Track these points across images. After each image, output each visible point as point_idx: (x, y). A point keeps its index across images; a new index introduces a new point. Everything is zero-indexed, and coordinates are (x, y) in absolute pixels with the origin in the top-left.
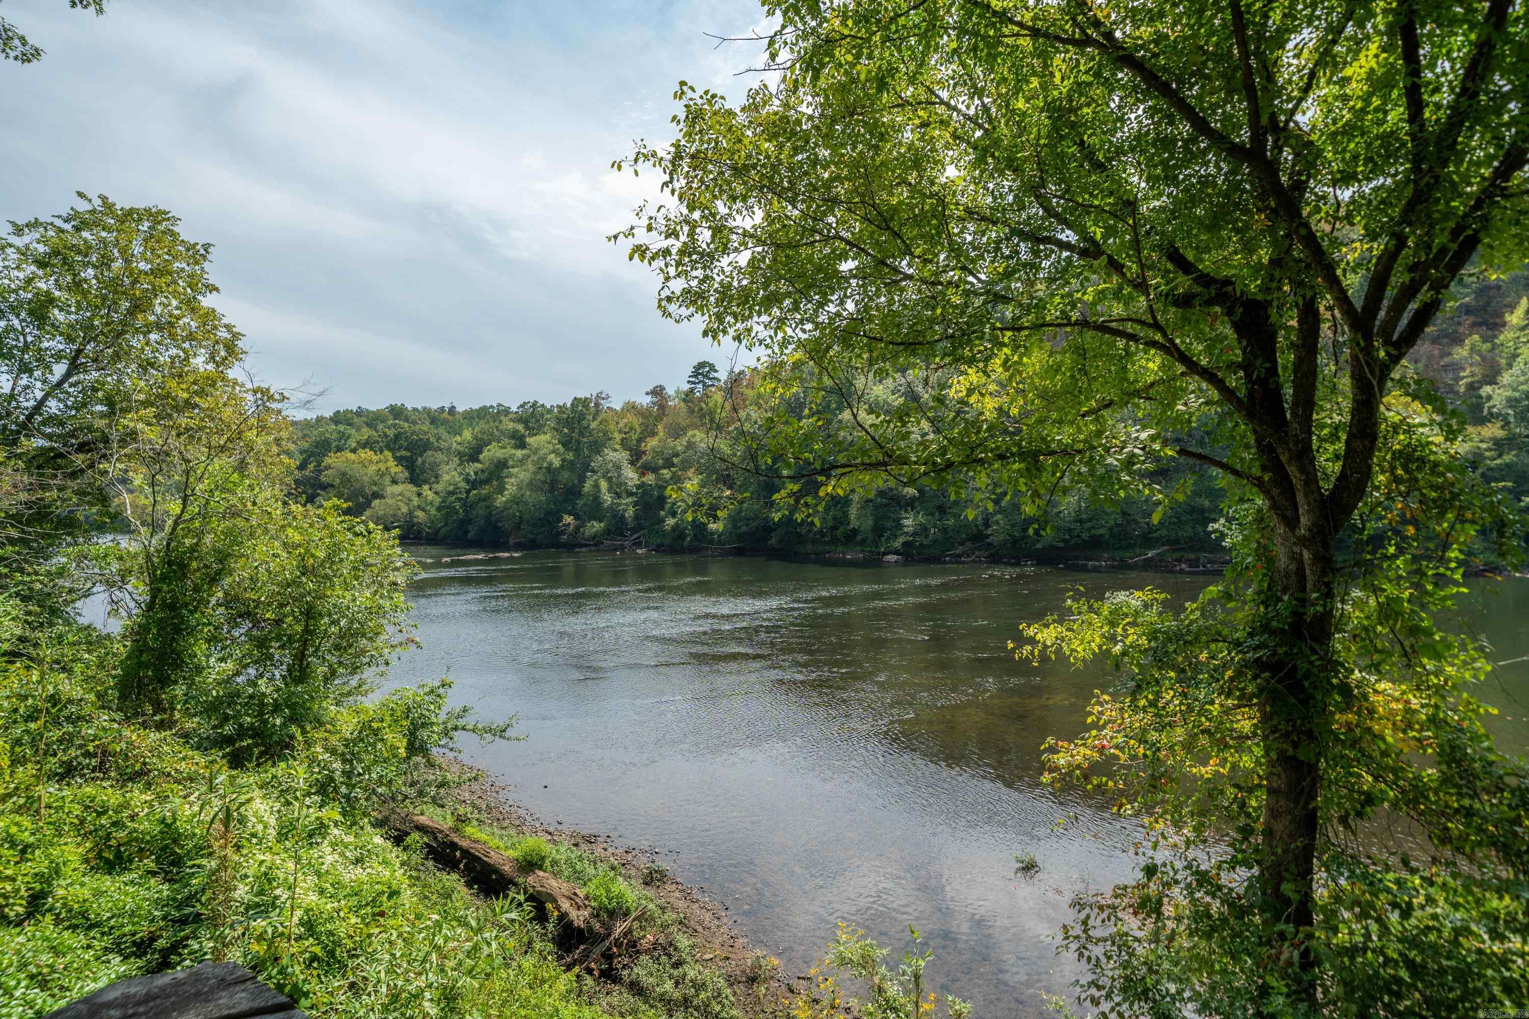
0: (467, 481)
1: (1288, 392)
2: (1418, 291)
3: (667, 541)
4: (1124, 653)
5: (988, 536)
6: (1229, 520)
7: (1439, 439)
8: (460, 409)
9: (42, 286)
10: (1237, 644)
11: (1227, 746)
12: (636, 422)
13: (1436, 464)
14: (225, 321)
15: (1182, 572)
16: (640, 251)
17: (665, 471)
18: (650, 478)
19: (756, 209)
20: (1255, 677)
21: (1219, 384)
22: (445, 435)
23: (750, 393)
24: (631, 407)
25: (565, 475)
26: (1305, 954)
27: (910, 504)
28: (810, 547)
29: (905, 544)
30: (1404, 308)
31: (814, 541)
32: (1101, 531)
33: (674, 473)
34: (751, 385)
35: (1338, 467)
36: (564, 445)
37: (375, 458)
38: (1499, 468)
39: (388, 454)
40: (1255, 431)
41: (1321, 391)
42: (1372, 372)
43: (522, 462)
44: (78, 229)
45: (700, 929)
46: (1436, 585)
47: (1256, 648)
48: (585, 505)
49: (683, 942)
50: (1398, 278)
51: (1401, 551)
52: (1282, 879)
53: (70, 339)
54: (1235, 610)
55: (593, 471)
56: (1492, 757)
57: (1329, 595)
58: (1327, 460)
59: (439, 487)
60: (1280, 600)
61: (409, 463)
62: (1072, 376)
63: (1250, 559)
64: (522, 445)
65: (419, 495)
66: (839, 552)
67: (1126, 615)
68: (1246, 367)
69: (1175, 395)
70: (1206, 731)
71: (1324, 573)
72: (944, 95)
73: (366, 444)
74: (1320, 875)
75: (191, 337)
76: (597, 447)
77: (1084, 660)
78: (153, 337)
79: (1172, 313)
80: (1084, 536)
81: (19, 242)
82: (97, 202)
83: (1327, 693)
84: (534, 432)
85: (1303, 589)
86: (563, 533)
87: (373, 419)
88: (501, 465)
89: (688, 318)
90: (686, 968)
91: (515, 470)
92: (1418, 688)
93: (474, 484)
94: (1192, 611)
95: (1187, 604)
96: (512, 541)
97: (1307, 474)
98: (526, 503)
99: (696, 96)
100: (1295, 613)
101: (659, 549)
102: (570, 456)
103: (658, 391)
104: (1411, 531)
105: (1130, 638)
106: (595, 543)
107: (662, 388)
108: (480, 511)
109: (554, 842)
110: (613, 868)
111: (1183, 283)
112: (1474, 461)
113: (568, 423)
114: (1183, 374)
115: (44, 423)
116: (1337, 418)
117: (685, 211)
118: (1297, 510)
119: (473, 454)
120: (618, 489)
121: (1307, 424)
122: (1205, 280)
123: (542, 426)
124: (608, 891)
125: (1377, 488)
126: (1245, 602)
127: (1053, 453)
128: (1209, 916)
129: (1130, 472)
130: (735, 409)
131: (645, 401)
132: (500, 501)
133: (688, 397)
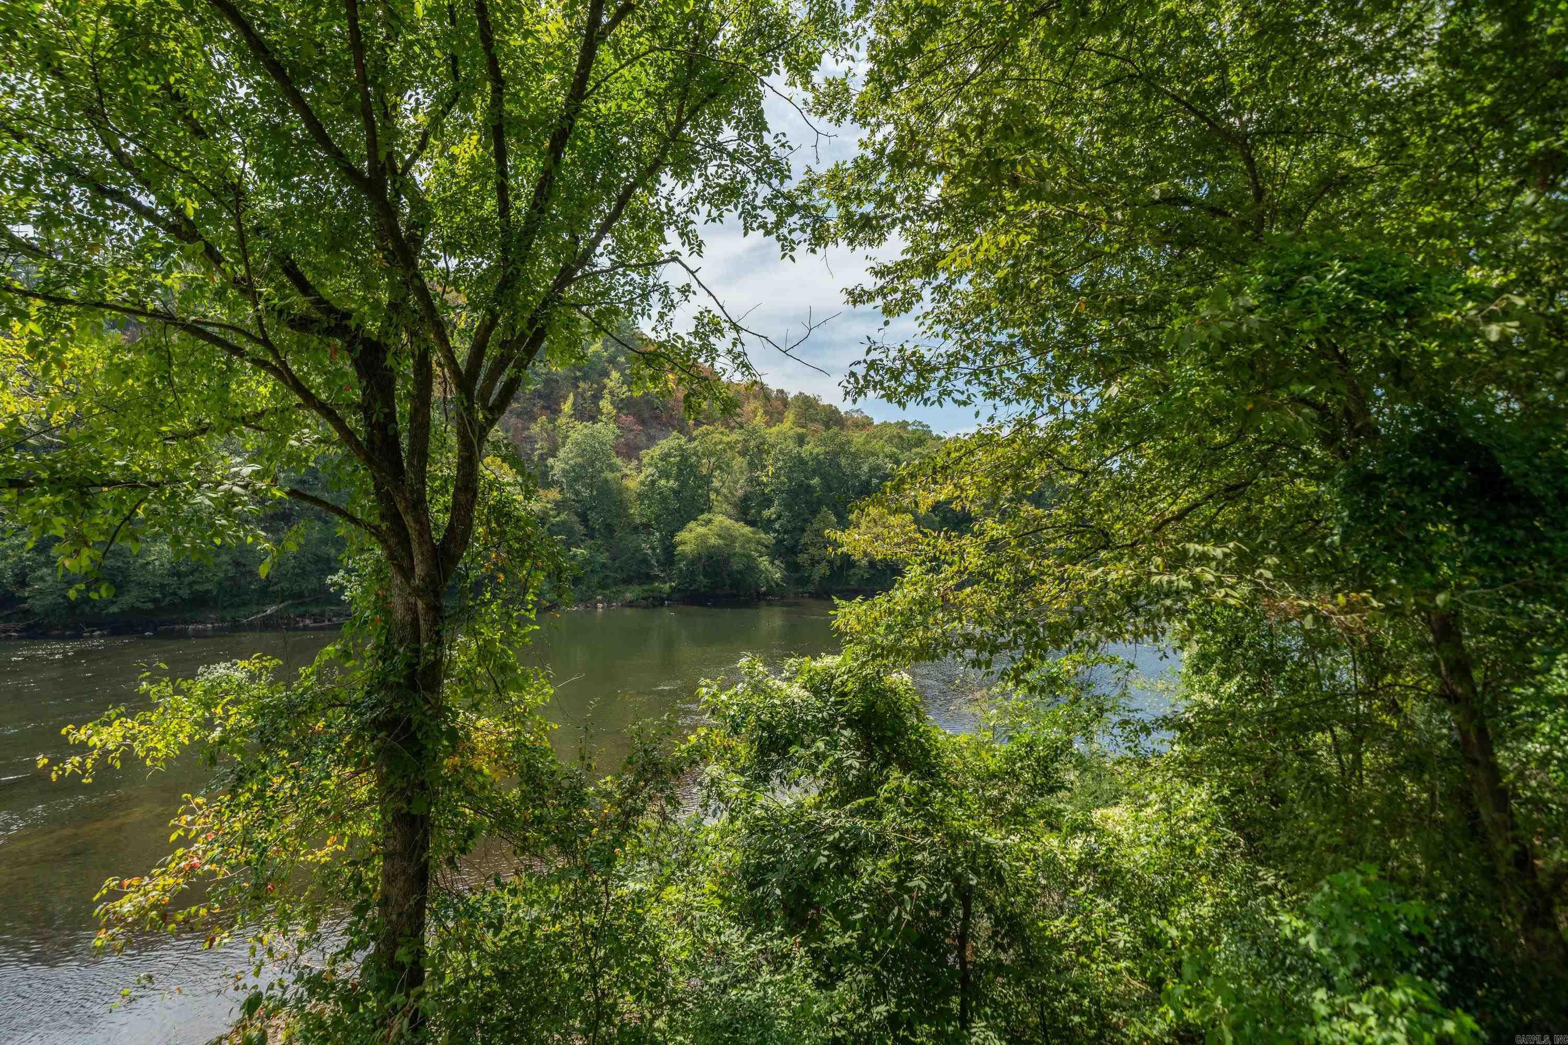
1: (405, 440)
2: (506, 366)
4: (223, 741)
6: (349, 571)
7: (521, 498)
10: (355, 705)
11: (344, 819)
13: (518, 519)
15: (306, 628)
20: (372, 739)
21: (339, 423)
26: (414, 1017)
30: (496, 380)
32: (207, 586)
35: (447, 518)
38: (557, 524)
40: (374, 478)
41: (433, 444)
42: (473, 432)
46: (518, 625)
47: (373, 708)
50: (493, 351)
51: (495, 597)
52: (396, 945)
54: (354, 668)
56: (554, 767)
57: (439, 643)
58: (438, 511)
60: (396, 652)
62: (151, 384)
63: (368, 613)
67: (227, 693)
68: (365, 408)
69: (290, 425)
70: (322, 810)
71: (435, 623)
74: (431, 925)
77: (167, 759)
79: (288, 334)
80: (185, 593)
83: (438, 740)
85: (417, 639)
92: (506, 719)
94: (307, 677)
95: (301, 670)
97: (422, 524)
100: (409, 665)
104: (502, 577)
105: (232, 721)
111: (299, 303)
112: (543, 519)
114: (299, 406)
116: (446, 472)
118: (412, 559)
121: (421, 475)
122: (323, 305)
125: (478, 539)
126: (363, 659)
127: (112, 483)
128: (321, 1025)
129: (228, 515)
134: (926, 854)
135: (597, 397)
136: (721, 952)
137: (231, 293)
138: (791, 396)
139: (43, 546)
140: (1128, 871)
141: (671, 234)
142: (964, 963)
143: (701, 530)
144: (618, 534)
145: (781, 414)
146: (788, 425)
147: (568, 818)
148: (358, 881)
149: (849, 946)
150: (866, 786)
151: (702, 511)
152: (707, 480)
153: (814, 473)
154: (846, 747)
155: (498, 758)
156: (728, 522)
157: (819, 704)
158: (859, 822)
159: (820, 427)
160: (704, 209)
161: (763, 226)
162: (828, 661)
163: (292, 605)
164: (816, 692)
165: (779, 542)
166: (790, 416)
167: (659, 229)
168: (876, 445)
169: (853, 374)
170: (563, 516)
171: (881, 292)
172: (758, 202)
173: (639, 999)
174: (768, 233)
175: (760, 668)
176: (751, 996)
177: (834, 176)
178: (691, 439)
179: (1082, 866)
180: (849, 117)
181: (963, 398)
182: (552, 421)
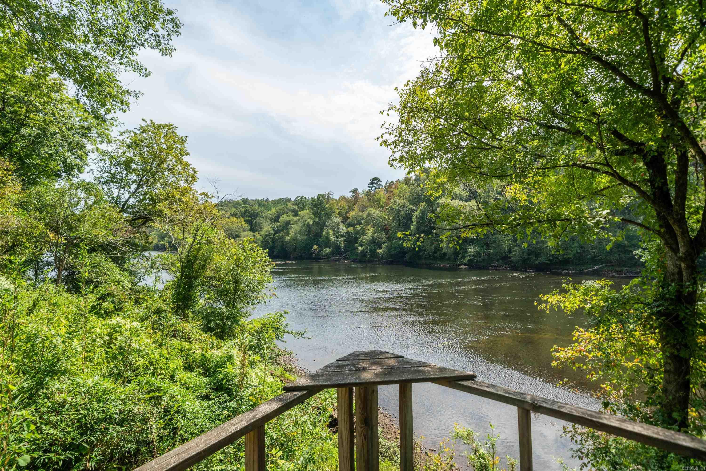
0: (274, 230)
1: (673, 193)
3: (359, 257)
4: (592, 308)
5: (510, 257)
6: (644, 249)
8: (270, 200)
9: (128, 155)
10: (648, 304)
11: (643, 353)
12: (345, 205)
14: (191, 166)
15: (615, 276)
17: (358, 226)
18: (351, 229)
20: (657, 319)
21: (638, 189)
22: (265, 211)
23: (396, 191)
24: (343, 198)
25: (315, 228)
27: (472, 242)
28: (423, 261)
29: (469, 260)
31: (425, 258)
32: (570, 256)
33: (362, 227)
34: (396, 188)
35: (699, 225)
36: (314, 215)
37: (237, 221)
39: (241, 218)
40: (656, 210)
41: (689, 191)
43: (296, 222)
44: (142, 133)
47: (658, 307)
48: (323, 241)
52: (673, 411)
53: (138, 175)
54: (647, 289)
55: (327, 226)
57: (695, 283)
58: (693, 223)
59: (262, 233)
60: (671, 285)
61: (250, 222)
63: (654, 267)
64: (296, 215)
65: (254, 236)
66: (437, 264)
67: (592, 291)
68: (651, 181)
69: (619, 195)
71: (692, 273)
73: (234, 215)
75: (179, 173)
76: (328, 216)
77: (571, 311)
78: (166, 173)
80: (560, 258)
81: (120, 138)
82: (149, 122)
83: (696, 327)
84: (302, 209)
85: (682, 280)
86: (313, 253)
87: (236, 204)
88: (288, 223)
90: (381, 440)
91: (294, 226)
93: (276, 232)
94: (626, 289)
95: (623, 286)
96: (292, 256)
97: (683, 229)
98: (298, 240)
100: (678, 291)
101: (354, 261)
102: (317, 220)
103: (355, 191)
105: (594, 301)
106: (327, 257)
107: (357, 189)
108: (279, 243)
111: (622, 146)
113: (316, 205)
114: (619, 184)
115: (127, 208)
116: (698, 204)
118: (677, 244)
119: (276, 219)
120: (337, 234)
121: (682, 206)
122: (631, 143)
123: (305, 207)
126: (652, 286)
130: (389, 199)
131: (349, 195)
132: (287, 239)
133: (368, 193)
163: (606, 266)
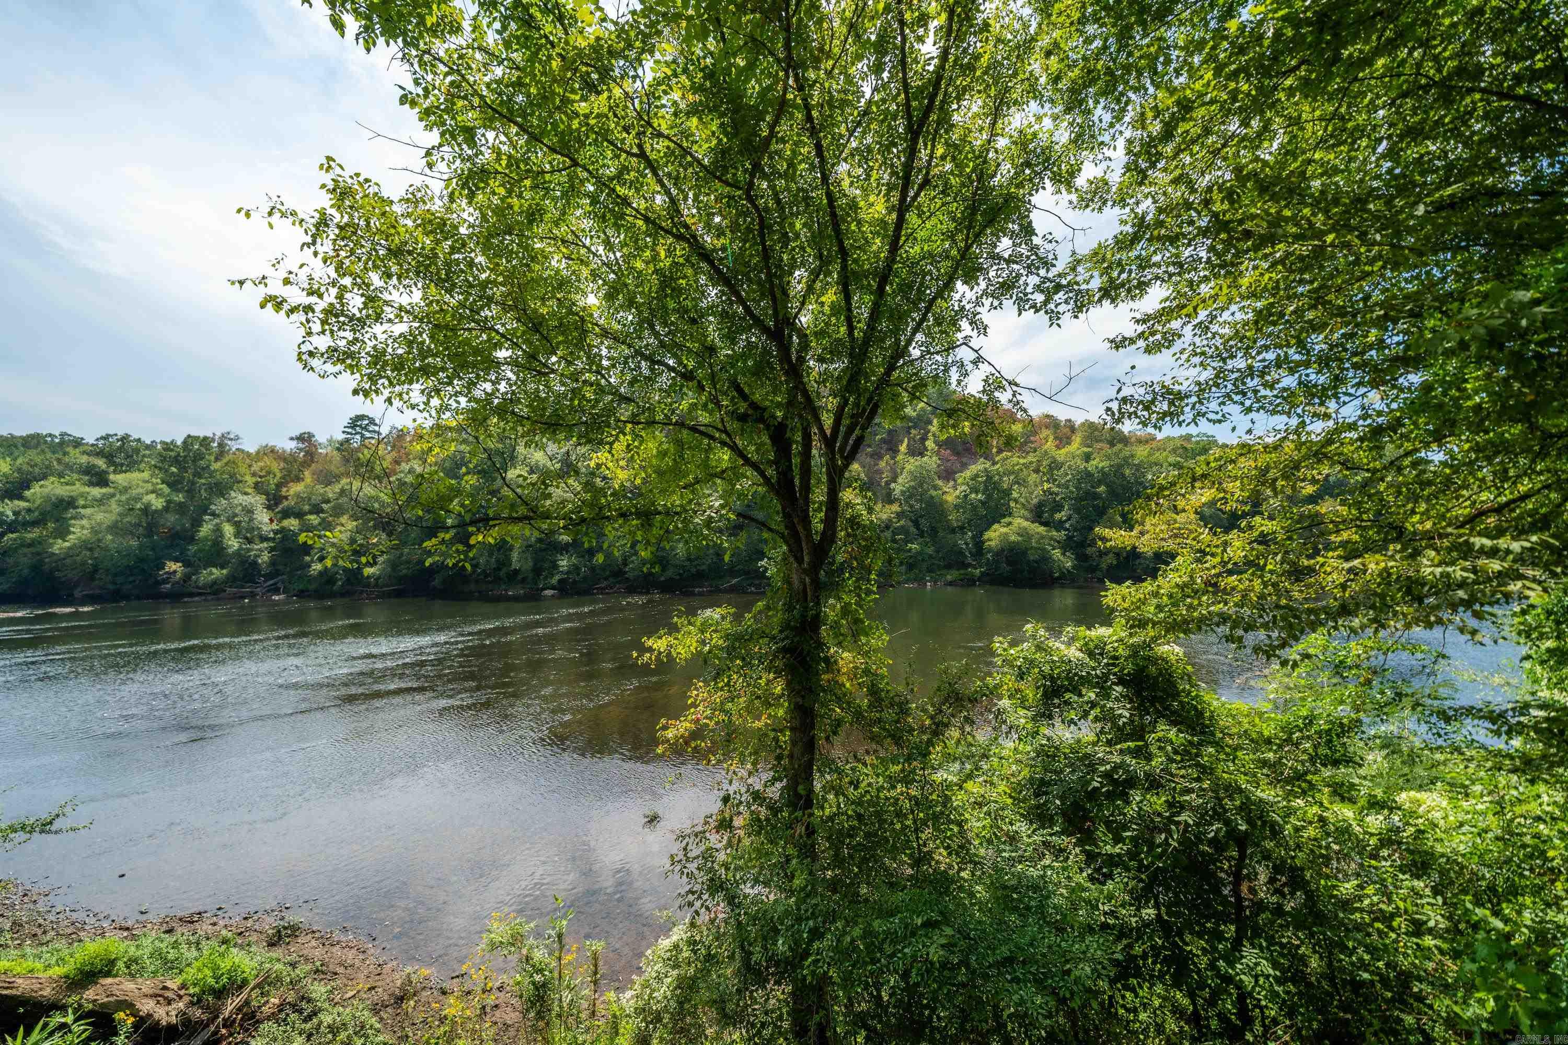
1: (797, 480)
2: (855, 429)
3: (312, 587)
4: (710, 652)
5: (625, 573)
6: (769, 559)
10: (774, 638)
11: (770, 705)
12: (276, 467)
15: (751, 593)
16: (278, 303)
17: (312, 517)
18: (291, 523)
19: (414, 289)
20: (783, 659)
21: (762, 474)
24: (271, 452)
25: (171, 518)
26: (807, 828)
27: (564, 548)
28: (473, 587)
29: (560, 581)
30: (849, 439)
31: (477, 582)
33: (323, 520)
34: (416, 441)
35: (821, 527)
36: (169, 485)
38: (898, 528)
40: (781, 504)
42: (836, 473)
43: (100, 501)
45: (340, 970)
46: (866, 594)
47: (783, 640)
48: (200, 550)
49: (318, 990)
50: (846, 422)
51: (851, 576)
52: (797, 784)
54: (773, 616)
55: (214, 514)
56: (889, 688)
57: (818, 604)
58: (816, 523)
60: (795, 608)
62: (675, 460)
63: (780, 584)
64: (100, 479)
66: (500, 590)
67: (711, 626)
68: (776, 463)
69: (738, 477)
70: (758, 697)
71: (816, 591)
72: (588, 242)
74: (817, 775)
76: (220, 489)
77: (686, 660)
79: (736, 425)
80: (693, 570)
83: (818, 664)
84: (122, 468)
85: (806, 600)
86: (165, 581)
88: (64, 504)
89: (336, 375)
90: (321, 1016)
91: (88, 511)
92: (859, 654)
94: (749, 619)
95: (746, 615)
96: (77, 593)
97: (808, 531)
98: (107, 549)
99: (346, 174)
100: (802, 616)
101: (302, 594)
102: (180, 498)
103: (306, 438)
104: (855, 563)
105: (714, 641)
106: (215, 591)
107: (311, 435)
108: (23, 558)
109: (134, 937)
110: (225, 942)
111: (743, 407)
112: (885, 525)
113: (178, 461)
114: (742, 465)
116: (821, 498)
117: (334, 275)
118: (802, 553)
119: (12, 490)
120: (248, 533)
121: (807, 501)
122: (754, 406)
123: (135, 463)
124: (215, 968)
125: (840, 539)
126: (777, 611)
127: (659, 513)
128: (759, 820)
129: (709, 528)
130: (397, 462)
131: (289, 446)
132: (59, 546)
133: (342, 447)
134: (1194, 796)
135: (924, 439)
136: (1013, 839)
137: (710, 406)
138: (1078, 423)
139: (633, 546)
140: (1443, 855)
141: (964, 324)
142: (1239, 899)
143: (1004, 530)
144: (941, 534)
145: (1069, 438)
146: (1076, 446)
147: (898, 721)
148: (776, 740)
149: (1119, 855)
150: (1139, 733)
151: (1004, 516)
152: (1007, 493)
153: (1100, 483)
154: (1117, 699)
155: (853, 676)
156: (1026, 524)
157: (1092, 664)
158: (1128, 759)
159: (1105, 446)
160: (987, 302)
161: (1033, 306)
162: (1101, 632)
163: (743, 579)
164: (1091, 654)
165: (1069, 538)
166: (1077, 440)
167: (954, 323)
168: (1159, 456)
169: (1108, 409)
170: (902, 523)
171: (1141, 335)
172: (1029, 290)
173: (950, 854)
174: (1037, 311)
175: (1042, 632)
176: (1034, 873)
177: (1096, 254)
178: (994, 464)
179: (1385, 842)
180: (1110, 203)
181: (1219, 417)
182: (893, 458)
